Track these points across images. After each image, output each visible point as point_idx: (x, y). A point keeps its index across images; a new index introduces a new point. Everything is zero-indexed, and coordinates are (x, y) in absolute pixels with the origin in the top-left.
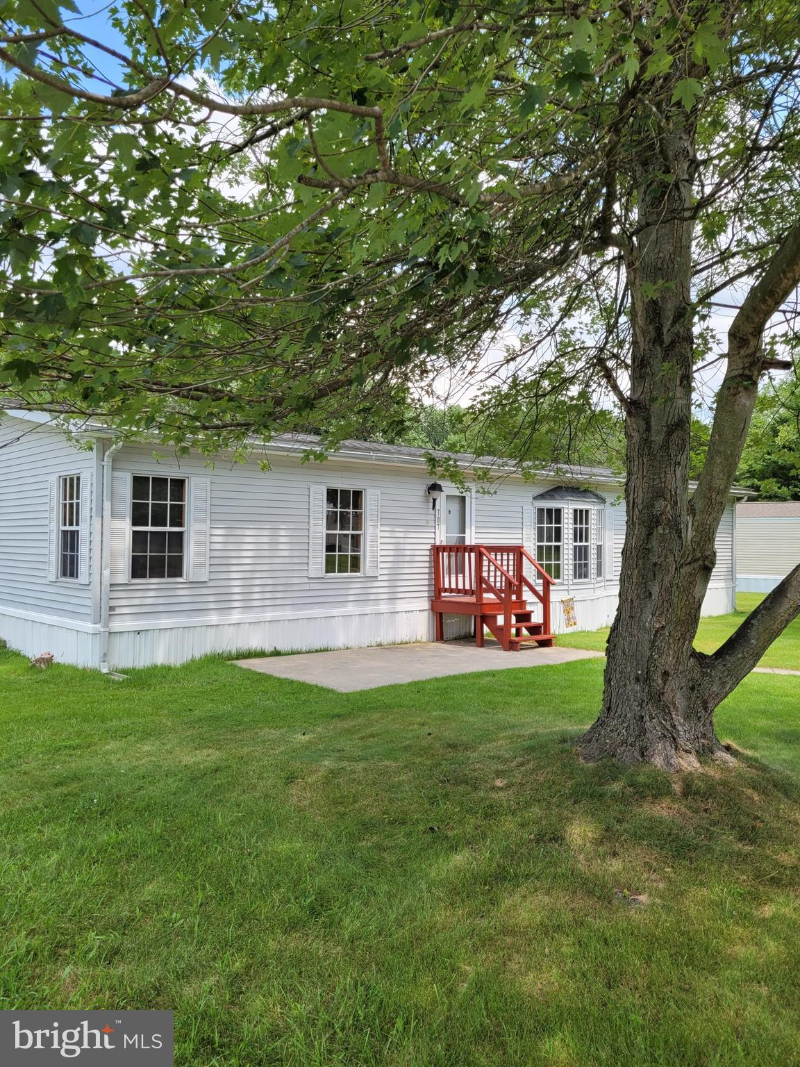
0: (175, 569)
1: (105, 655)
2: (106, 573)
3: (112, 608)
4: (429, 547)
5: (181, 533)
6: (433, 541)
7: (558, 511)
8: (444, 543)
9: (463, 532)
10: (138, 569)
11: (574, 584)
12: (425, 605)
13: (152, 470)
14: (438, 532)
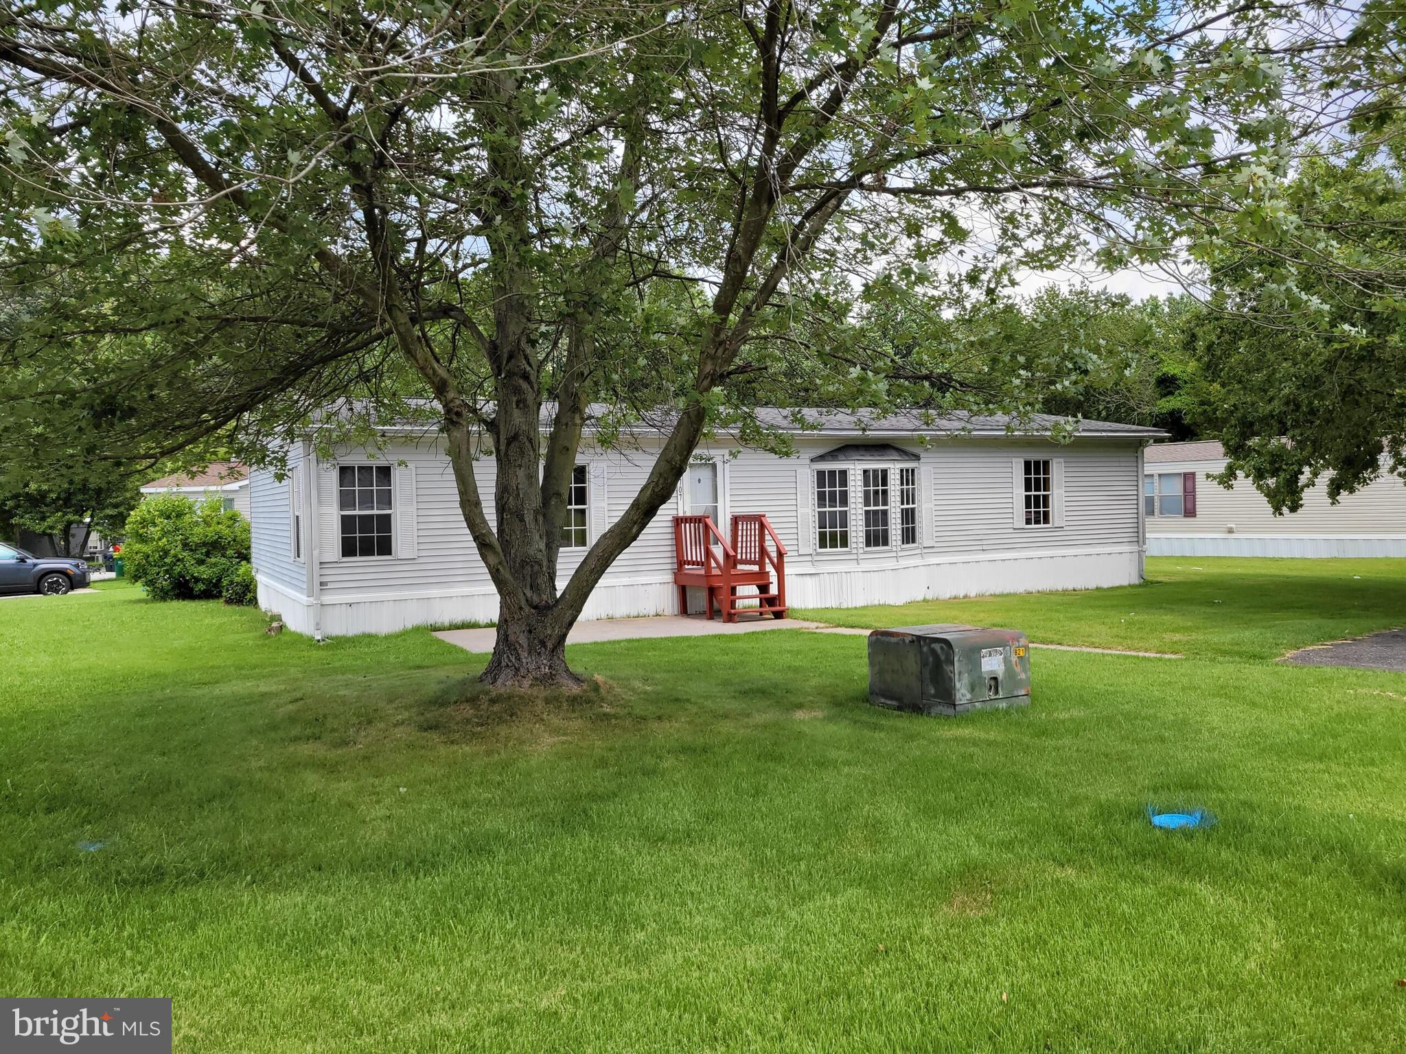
0: (385, 547)
1: (317, 624)
2: (316, 553)
3: (322, 584)
4: (670, 518)
5: (389, 516)
6: (674, 512)
7: (844, 473)
8: (688, 514)
9: (716, 499)
10: (349, 549)
11: (865, 553)
12: (669, 577)
13: (357, 459)
14: (680, 503)
